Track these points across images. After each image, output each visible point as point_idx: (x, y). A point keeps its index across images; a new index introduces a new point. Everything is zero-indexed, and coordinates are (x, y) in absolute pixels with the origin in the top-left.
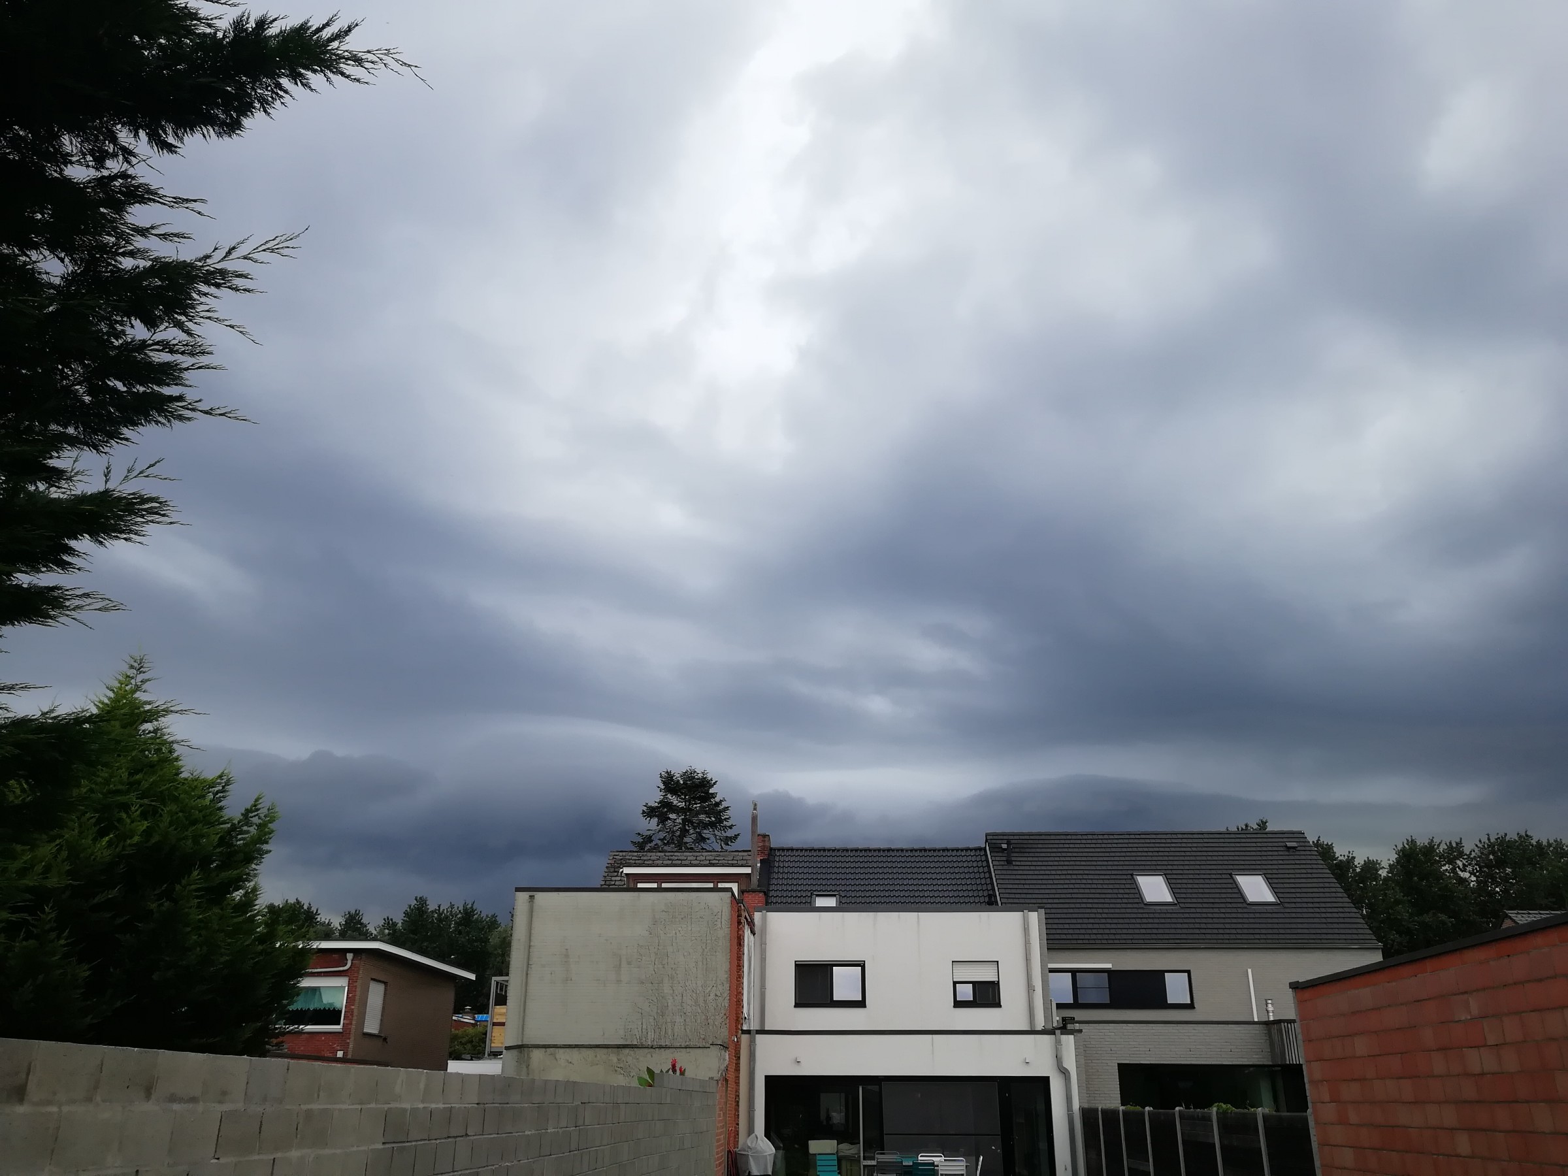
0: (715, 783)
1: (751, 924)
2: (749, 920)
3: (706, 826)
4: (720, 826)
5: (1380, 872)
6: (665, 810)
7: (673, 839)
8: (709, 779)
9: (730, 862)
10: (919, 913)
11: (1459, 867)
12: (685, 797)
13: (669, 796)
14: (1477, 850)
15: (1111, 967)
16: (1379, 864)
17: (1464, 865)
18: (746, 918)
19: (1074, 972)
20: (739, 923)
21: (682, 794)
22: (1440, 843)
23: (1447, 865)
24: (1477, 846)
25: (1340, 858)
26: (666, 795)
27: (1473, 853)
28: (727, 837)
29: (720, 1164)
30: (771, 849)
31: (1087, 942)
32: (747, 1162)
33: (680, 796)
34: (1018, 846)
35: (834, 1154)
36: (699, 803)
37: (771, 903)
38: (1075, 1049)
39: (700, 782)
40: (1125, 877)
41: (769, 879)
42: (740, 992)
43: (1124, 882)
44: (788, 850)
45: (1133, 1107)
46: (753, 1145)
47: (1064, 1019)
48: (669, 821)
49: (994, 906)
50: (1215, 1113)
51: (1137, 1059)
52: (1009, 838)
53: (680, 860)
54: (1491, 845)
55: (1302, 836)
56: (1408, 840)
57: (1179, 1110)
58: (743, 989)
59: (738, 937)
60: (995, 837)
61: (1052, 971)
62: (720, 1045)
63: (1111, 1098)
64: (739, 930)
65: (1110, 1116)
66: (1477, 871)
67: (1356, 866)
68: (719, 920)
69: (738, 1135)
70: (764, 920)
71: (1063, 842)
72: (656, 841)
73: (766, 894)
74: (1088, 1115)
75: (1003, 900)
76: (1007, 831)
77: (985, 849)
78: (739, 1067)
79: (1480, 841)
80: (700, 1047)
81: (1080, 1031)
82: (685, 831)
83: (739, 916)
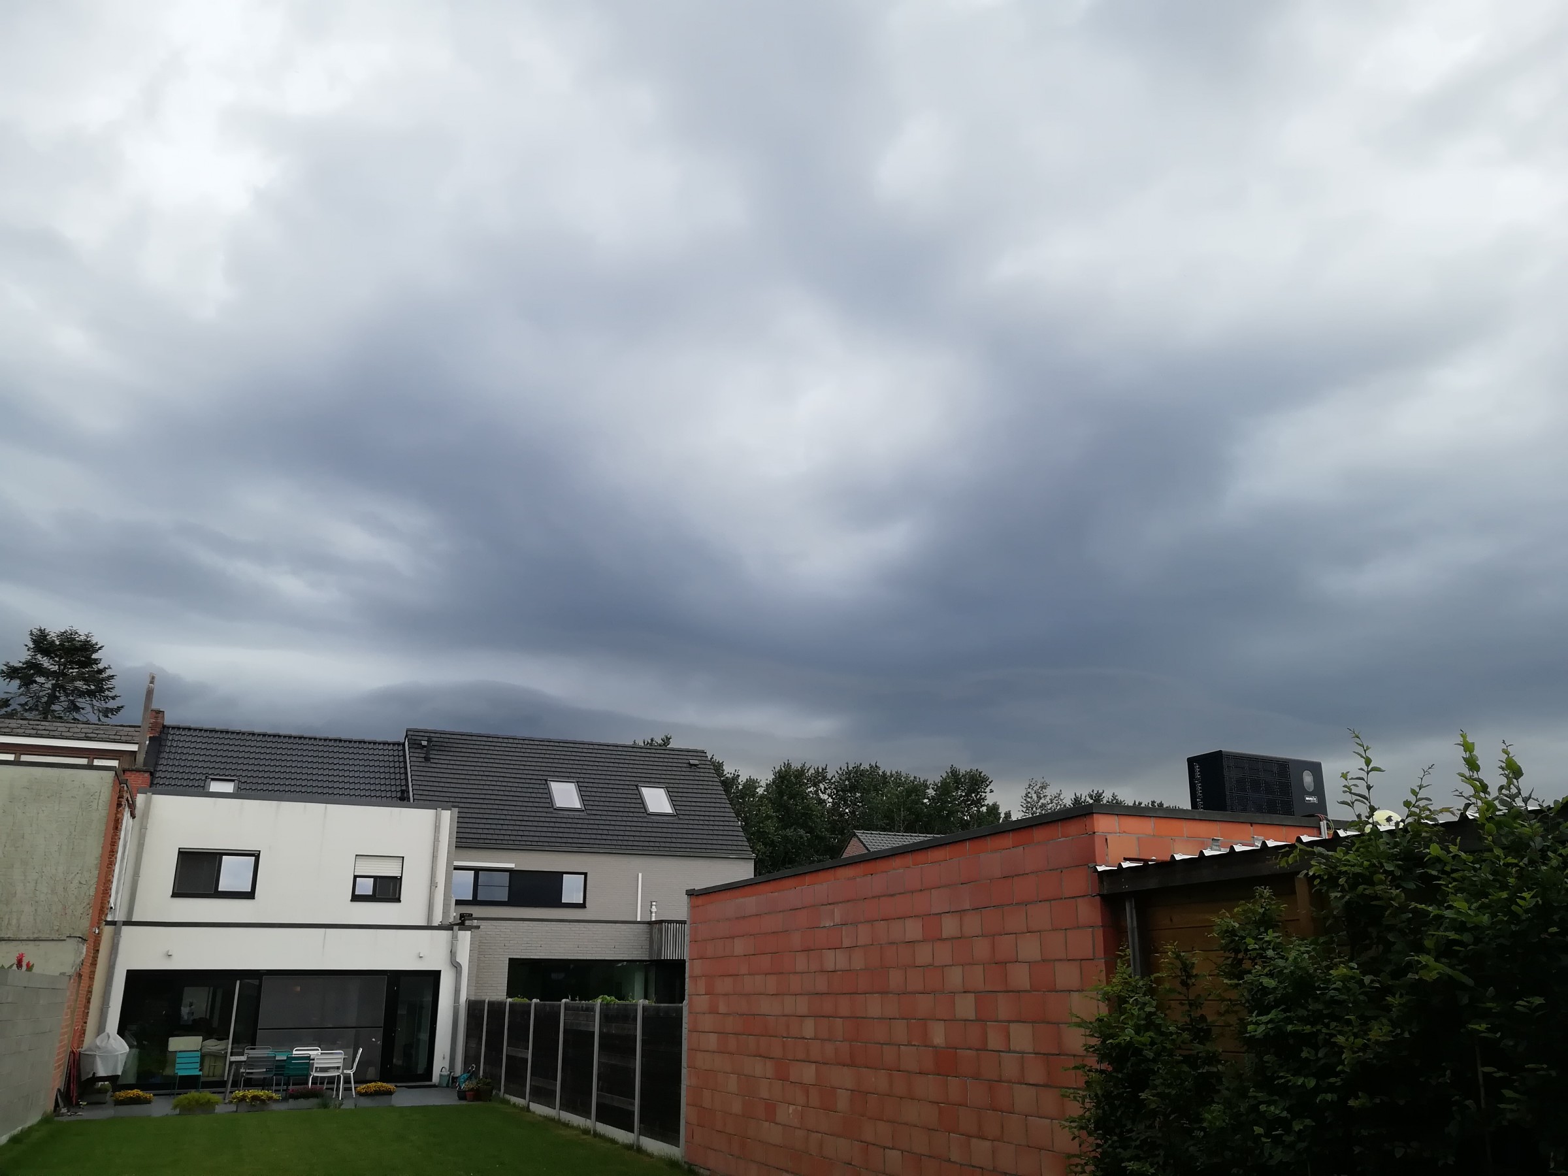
0: (100, 649)
1: (132, 807)
2: (131, 802)
3: (82, 694)
4: (100, 695)
5: (757, 790)
6: (32, 672)
7: (37, 706)
8: (94, 642)
9: (111, 737)
10: (328, 805)
11: (821, 790)
12: (60, 659)
13: (39, 656)
14: (837, 775)
15: (514, 867)
16: (758, 783)
17: (825, 788)
18: (127, 800)
19: (477, 871)
20: (119, 805)
21: (57, 656)
22: (810, 768)
23: (812, 788)
24: (837, 772)
25: (728, 775)
26: (36, 655)
27: (834, 779)
28: (107, 708)
29: (59, 1066)
30: (164, 727)
31: (494, 842)
32: (93, 1063)
33: (54, 658)
34: (438, 744)
35: (198, 1051)
36: (77, 668)
37: (157, 784)
38: (471, 944)
39: (81, 645)
40: (539, 782)
41: (158, 758)
42: (109, 880)
43: (538, 786)
44: (184, 729)
45: (520, 999)
46: (103, 1045)
47: (462, 916)
48: (35, 685)
49: (405, 802)
50: (599, 1005)
51: (528, 954)
52: (430, 736)
53: (48, 730)
54: (849, 773)
55: (704, 755)
56: (785, 763)
57: (565, 1003)
58: (113, 876)
59: (115, 820)
60: (417, 733)
61: (457, 868)
62: (79, 937)
63: (497, 990)
64: (117, 812)
65: (496, 1009)
66: (834, 794)
67: (739, 783)
68: (97, 801)
69: (84, 1034)
70: (148, 803)
71: (484, 743)
72: (14, 705)
73: (152, 774)
74: (474, 1008)
75: (416, 797)
76: (429, 728)
77: (404, 744)
78: (96, 961)
79: (841, 769)
80: (53, 940)
81: (478, 927)
82: (53, 698)
83: (121, 797)
